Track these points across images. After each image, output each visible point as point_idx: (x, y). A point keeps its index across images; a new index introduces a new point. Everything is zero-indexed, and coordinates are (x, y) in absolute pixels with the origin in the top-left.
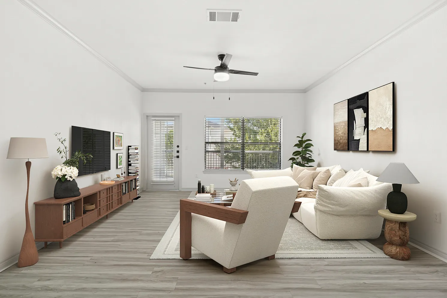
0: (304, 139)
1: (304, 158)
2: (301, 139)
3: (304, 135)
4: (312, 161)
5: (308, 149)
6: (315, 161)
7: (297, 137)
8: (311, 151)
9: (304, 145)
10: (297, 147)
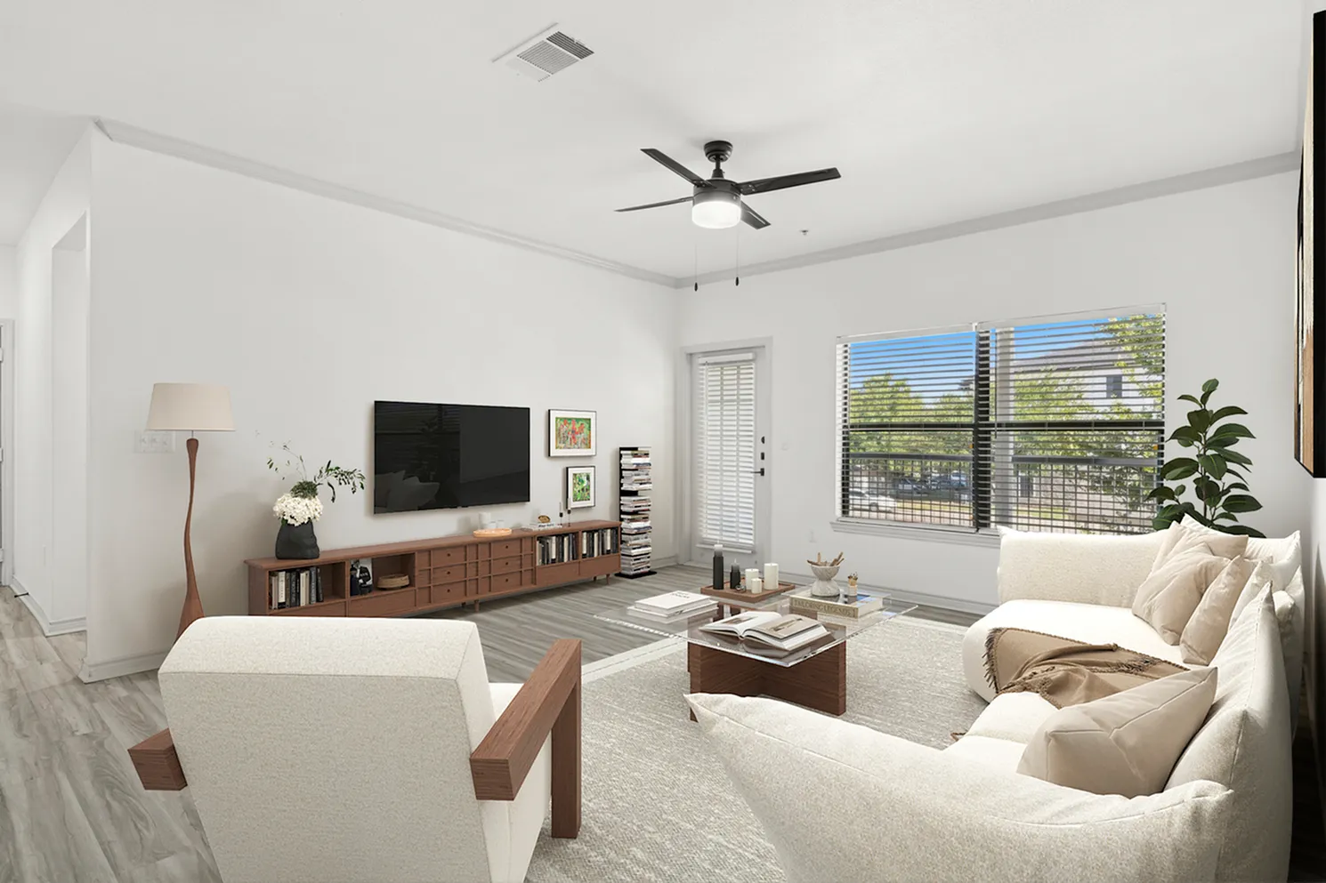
0: (1213, 405)
1: (1208, 491)
2: (1196, 407)
3: (1211, 387)
4: (1250, 504)
5: (1226, 448)
6: (1261, 507)
7: (1182, 397)
8: (1242, 460)
9: (1211, 431)
10: (1176, 441)
